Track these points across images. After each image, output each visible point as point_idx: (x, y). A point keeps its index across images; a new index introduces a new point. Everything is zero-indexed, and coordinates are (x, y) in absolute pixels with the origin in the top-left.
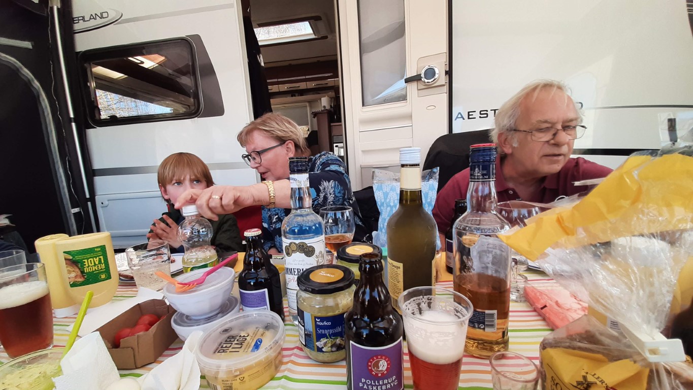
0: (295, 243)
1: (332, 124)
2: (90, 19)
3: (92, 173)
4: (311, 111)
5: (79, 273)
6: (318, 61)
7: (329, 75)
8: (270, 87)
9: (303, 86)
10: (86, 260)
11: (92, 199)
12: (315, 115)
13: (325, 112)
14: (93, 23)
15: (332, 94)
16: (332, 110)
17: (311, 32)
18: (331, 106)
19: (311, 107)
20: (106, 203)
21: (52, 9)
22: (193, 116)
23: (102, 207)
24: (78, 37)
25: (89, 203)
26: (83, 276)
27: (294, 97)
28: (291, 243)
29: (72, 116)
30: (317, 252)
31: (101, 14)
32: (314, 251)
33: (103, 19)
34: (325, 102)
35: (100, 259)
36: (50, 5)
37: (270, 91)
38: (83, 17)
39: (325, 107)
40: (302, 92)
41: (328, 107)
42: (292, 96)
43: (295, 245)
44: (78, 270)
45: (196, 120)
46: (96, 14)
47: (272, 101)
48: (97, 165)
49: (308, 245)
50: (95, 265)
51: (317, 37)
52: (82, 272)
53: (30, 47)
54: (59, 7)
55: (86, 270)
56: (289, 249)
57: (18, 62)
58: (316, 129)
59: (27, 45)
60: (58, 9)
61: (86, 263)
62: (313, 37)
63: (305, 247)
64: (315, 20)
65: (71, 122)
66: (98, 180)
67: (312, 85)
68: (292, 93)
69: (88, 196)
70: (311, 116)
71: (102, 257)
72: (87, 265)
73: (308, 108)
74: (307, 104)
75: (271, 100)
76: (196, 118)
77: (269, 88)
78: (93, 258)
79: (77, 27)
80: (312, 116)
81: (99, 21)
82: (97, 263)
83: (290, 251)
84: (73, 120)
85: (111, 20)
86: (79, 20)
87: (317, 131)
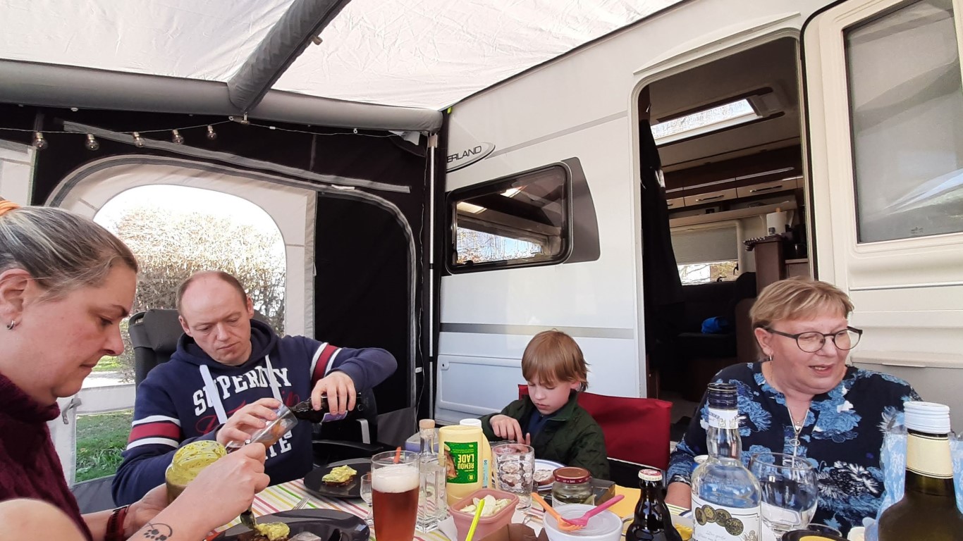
0: (711, 508)
1: (787, 261)
2: (464, 156)
3: (439, 327)
4: (743, 236)
5: (453, 468)
6: (762, 151)
7: (786, 170)
8: (669, 202)
9: (729, 194)
10: (460, 456)
11: (435, 359)
12: (752, 245)
13: (775, 239)
14: (466, 160)
15: (790, 203)
16: (790, 235)
17: (751, 110)
18: (787, 226)
19: (744, 227)
20: (447, 365)
21: (430, 149)
22: (558, 261)
23: (442, 370)
24: (450, 176)
25: (431, 363)
26: (456, 472)
27: (711, 214)
28: (705, 507)
29: (432, 262)
30: (746, 531)
31: (475, 149)
32: (742, 528)
33: (475, 155)
34: (774, 221)
35: (471, 457)
36: (428, 146)
37: (669, 208)
38: (457, 155)
39: (773, 230)
40: (726, 205)
41: (780, 231)
42: (708, 212)
43: (711, 511)
44: (452, 464)
45: (562, 266)
46: (469, 150)
47: (672, 222)
48: (445, 319)
49: (733, 516)
50: (467, 462)
51: (761, 117)
52: (456, 468)
53: (409, 191)
54: (436, 147)
55: (460, 466)
56: (701, 514)
57: (397, 208)
58: (752, 268)
59: (406, 189)
60: (435, 149)
61: (460, 459)
62: (755, 117)
63: (727, 518)
64: (759, 95)
65: (430, 268)
66: (444, 336)
67: (749, 191)
68: (708, 208)
69: (431, 355)
70: (743, 249)
71: (473, 455)
72: (460, 462)
73: (738, 232)
74: (737, 224)
75: (670, 221)
76: (561, 264)
77: (668, 204)
78: (466, 454)
79: (450, 165)
80: (747, 247)
81: (472, 157)
82: (468, 461)
83: (704, 518)
84: (432, 267)
85: (485, 153)
86: (452, 158)
87: (754, 273)
